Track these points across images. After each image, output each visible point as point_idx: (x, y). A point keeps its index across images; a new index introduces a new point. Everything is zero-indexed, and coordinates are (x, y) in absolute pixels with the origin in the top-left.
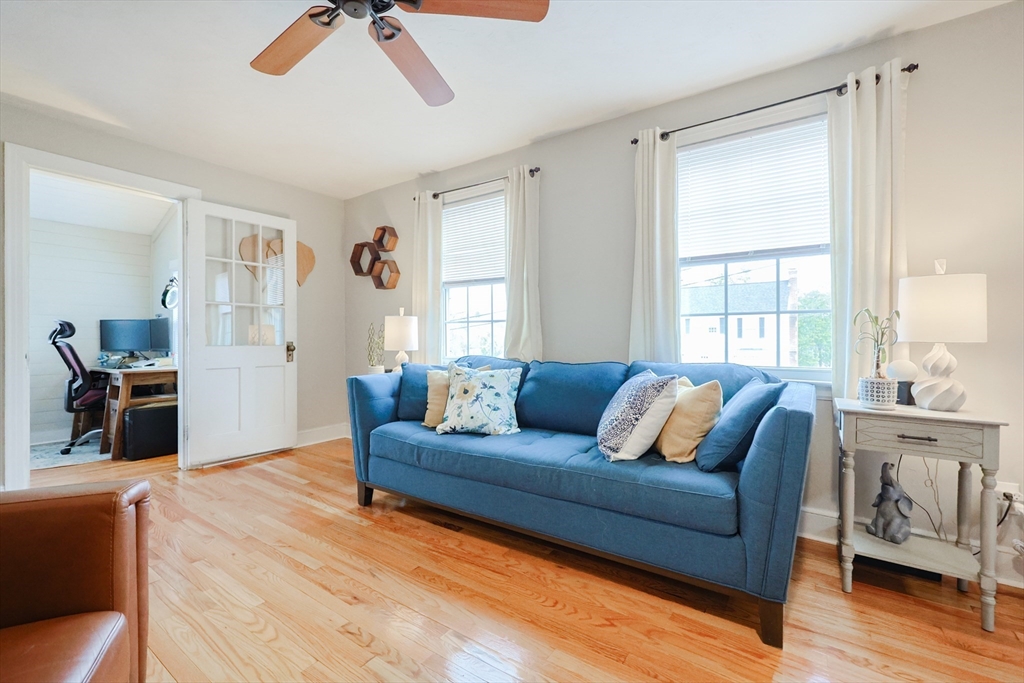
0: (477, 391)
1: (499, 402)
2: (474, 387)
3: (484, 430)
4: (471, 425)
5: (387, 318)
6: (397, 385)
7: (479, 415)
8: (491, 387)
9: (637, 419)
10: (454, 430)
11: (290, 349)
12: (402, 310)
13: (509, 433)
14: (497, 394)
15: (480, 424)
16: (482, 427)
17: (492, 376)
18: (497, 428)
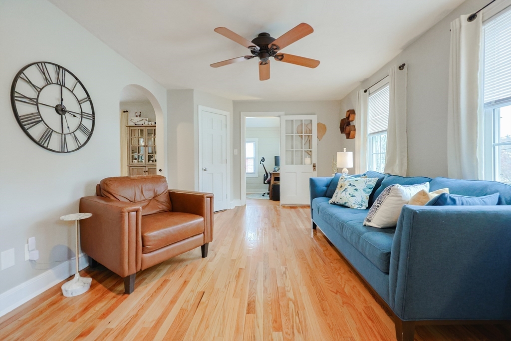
0: (346, 187)
1: (356, 193)
2: (345, 185)
3: (347, 205)
4: (341, 202)
5: (338, 153)
6: (329, 182)
7: (344, 198)
8: (354, 186)
9: (378, 206)
10: (334, 203)
11: (314, 166)
12: (345, 149)
13: (359, 209)
14: (356, 190)
15: (344, 202)
16: (346, 203)
17: (357, 181)
18: (353, 205)
